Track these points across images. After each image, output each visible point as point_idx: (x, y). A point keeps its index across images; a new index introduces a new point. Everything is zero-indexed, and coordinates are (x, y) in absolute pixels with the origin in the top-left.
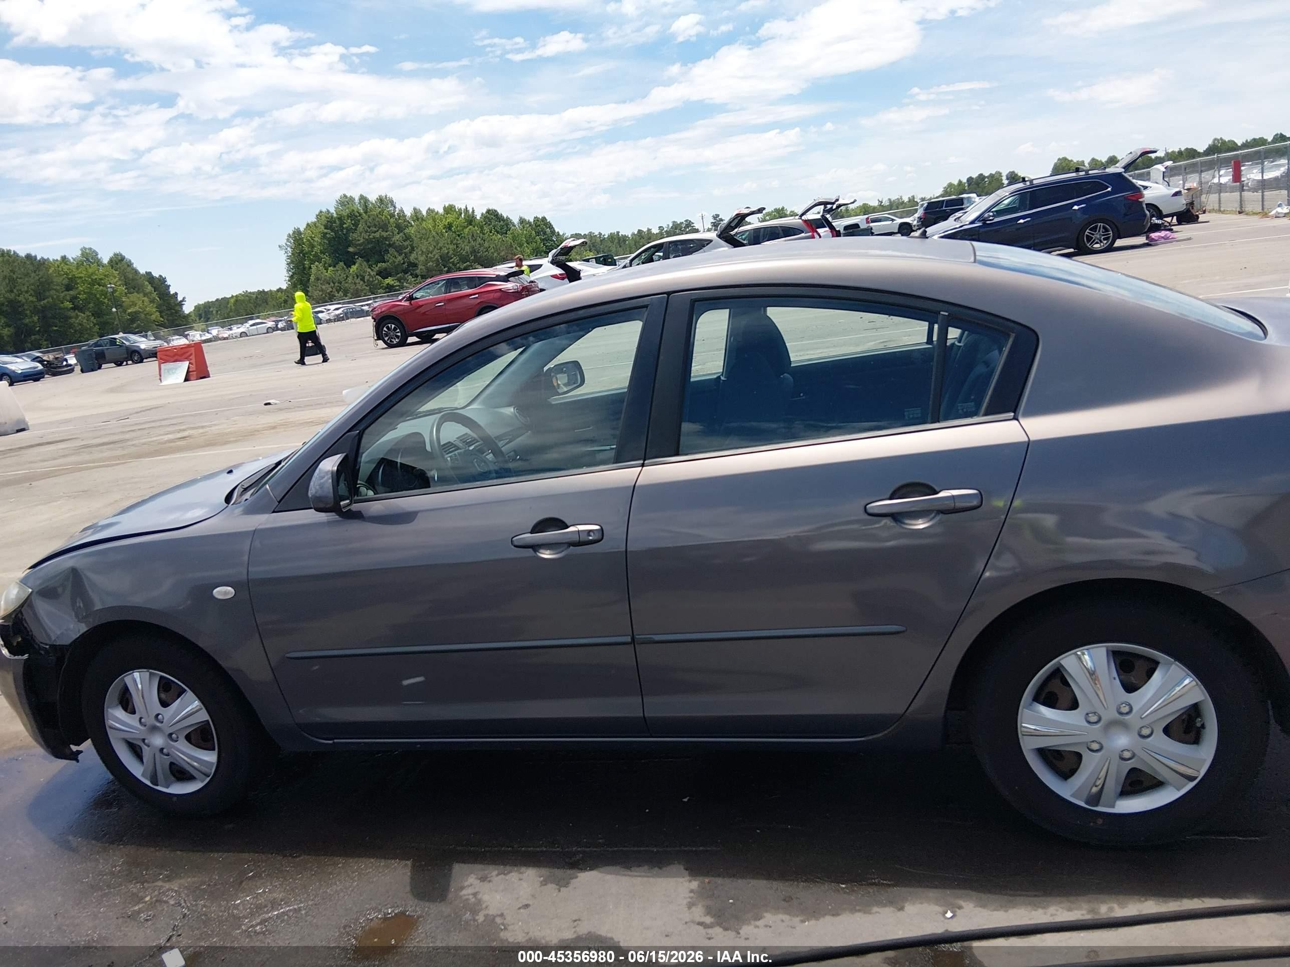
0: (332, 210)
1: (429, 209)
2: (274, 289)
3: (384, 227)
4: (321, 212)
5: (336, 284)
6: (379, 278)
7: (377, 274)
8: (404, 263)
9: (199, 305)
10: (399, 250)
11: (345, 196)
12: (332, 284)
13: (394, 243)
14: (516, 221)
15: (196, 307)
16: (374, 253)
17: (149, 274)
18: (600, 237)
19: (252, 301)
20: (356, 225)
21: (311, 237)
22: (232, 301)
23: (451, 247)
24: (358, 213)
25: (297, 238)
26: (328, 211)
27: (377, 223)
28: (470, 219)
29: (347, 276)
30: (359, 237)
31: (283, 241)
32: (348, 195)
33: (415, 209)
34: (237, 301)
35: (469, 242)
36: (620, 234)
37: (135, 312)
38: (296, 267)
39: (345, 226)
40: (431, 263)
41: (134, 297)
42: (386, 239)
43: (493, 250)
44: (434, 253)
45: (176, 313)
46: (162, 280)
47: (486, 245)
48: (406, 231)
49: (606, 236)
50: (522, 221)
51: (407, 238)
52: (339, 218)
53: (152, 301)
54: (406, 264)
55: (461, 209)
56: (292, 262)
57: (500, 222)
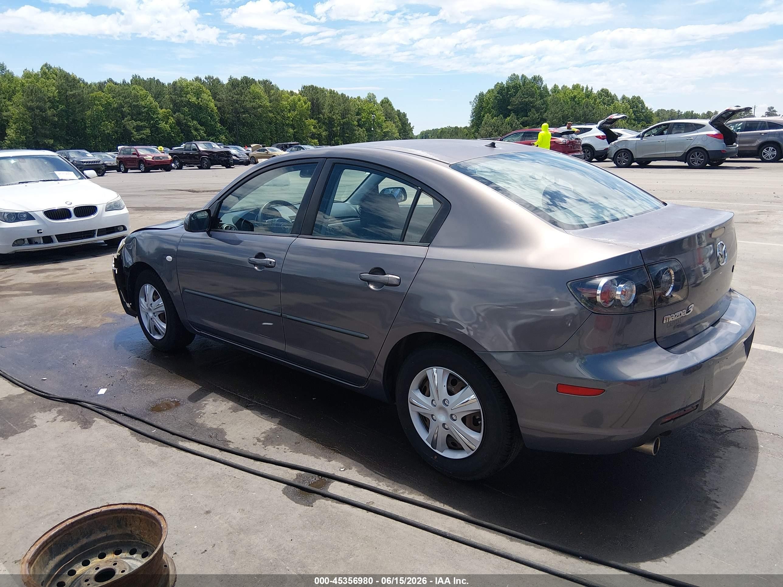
0: (504, 83)
1: (564, 86)
2: (463, 127)
3: (532, 95)
4: (498, 83)
5: (495, 128)
6: (521, 126)
7: (520, 124)
8: (538, 118)
9: (423, 131)
10: (538, 110)
11: (514, 75)
12: (493, 127)
13: (536, 105)
14: (619, 97)
15: (421, 132)
16: (522, 111)
17: (399, 111)
18: (678, 113)
19: (449, 133)
20: (516, 92)
21: (488, 98)
22: (440, 131)
23: (571, 110)
24: (519, 85)
25: (481, 98)
26: (502, 83)
27: (528, 93)
28: (589, 94)
29: (503, 124)
30: (515, 100)
31: (472, 100)
32: (516, 74)
33: (555, 85)
34: (442, 131)
35: (583, 109)
36: (694, 113)
37: (387, 132)
38: (476, 115)
39: (509, 93)
40: (555, 120)
41: (389, 123)
42: (531, 103)
43: (598, 115)
44: (559, 113)
45: (408, 135)
46: (405, 115)
47: (594, 111)
48: (545, 99)
49: (683, 113)
50: (624, 98)
51: (545, 103)
52: (507, 88)
53: (397, 127)
54: (540, 119)
55: (583, 87)
56: (475, 112)
57: (608, 97)
